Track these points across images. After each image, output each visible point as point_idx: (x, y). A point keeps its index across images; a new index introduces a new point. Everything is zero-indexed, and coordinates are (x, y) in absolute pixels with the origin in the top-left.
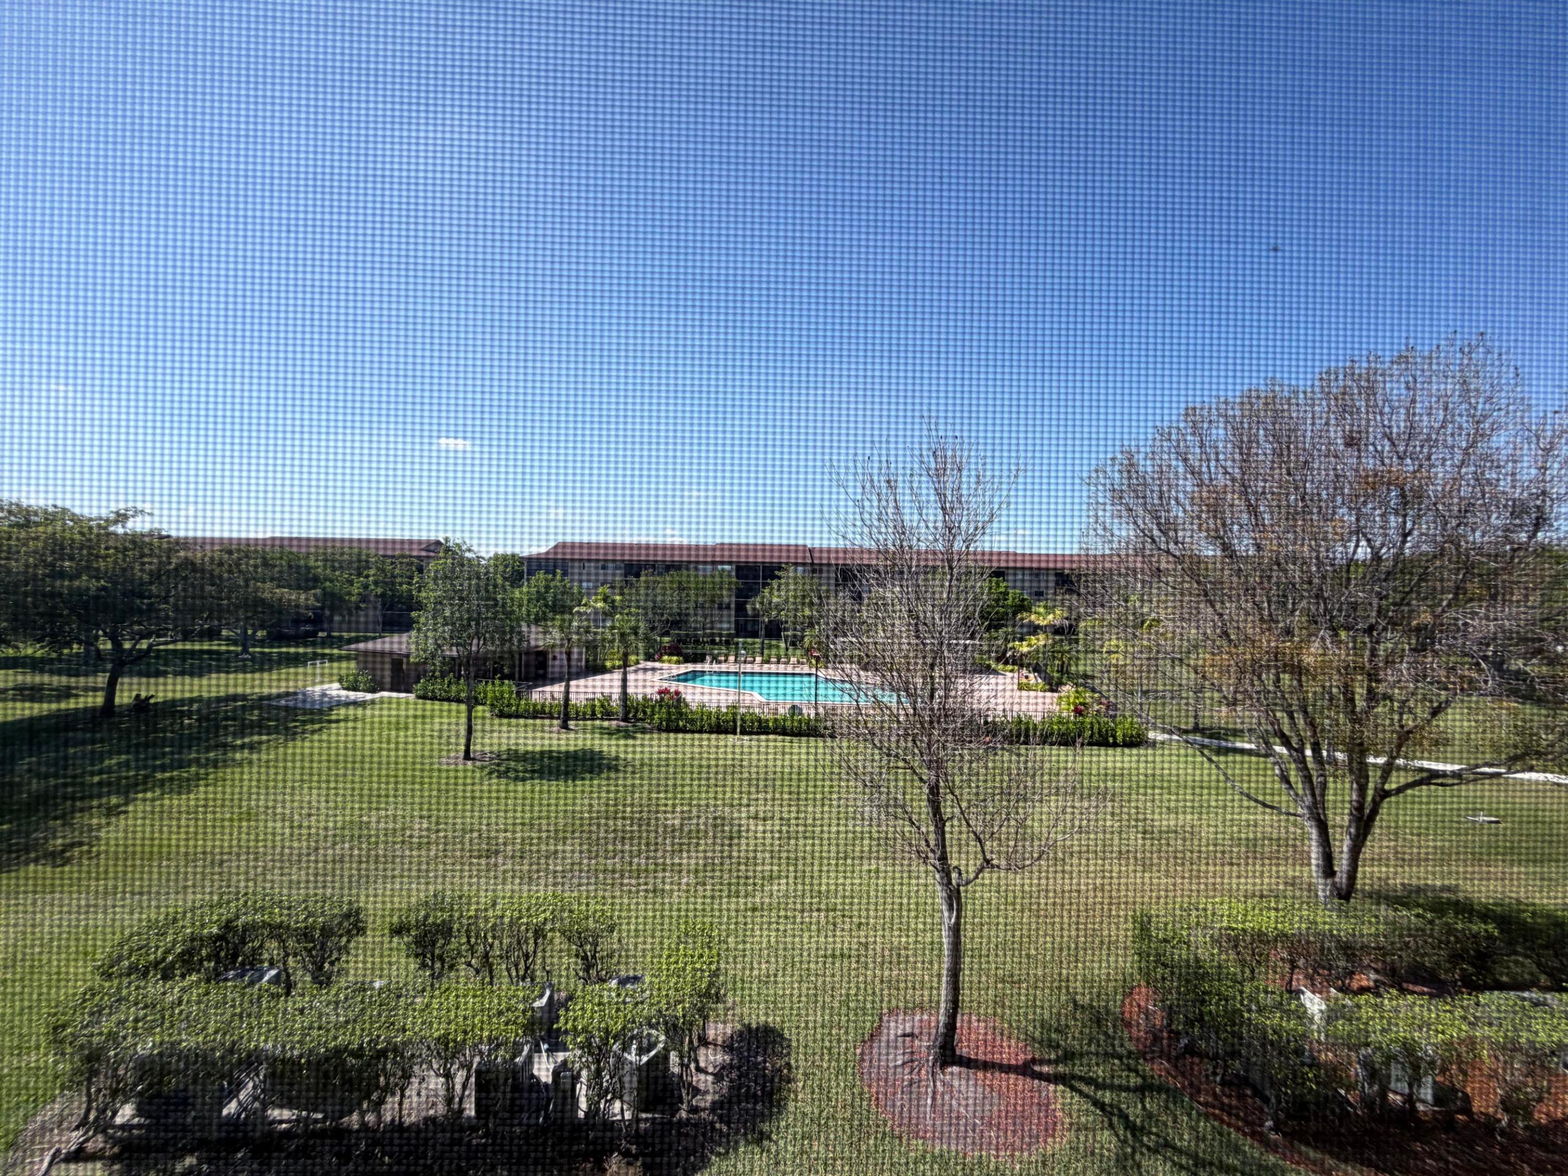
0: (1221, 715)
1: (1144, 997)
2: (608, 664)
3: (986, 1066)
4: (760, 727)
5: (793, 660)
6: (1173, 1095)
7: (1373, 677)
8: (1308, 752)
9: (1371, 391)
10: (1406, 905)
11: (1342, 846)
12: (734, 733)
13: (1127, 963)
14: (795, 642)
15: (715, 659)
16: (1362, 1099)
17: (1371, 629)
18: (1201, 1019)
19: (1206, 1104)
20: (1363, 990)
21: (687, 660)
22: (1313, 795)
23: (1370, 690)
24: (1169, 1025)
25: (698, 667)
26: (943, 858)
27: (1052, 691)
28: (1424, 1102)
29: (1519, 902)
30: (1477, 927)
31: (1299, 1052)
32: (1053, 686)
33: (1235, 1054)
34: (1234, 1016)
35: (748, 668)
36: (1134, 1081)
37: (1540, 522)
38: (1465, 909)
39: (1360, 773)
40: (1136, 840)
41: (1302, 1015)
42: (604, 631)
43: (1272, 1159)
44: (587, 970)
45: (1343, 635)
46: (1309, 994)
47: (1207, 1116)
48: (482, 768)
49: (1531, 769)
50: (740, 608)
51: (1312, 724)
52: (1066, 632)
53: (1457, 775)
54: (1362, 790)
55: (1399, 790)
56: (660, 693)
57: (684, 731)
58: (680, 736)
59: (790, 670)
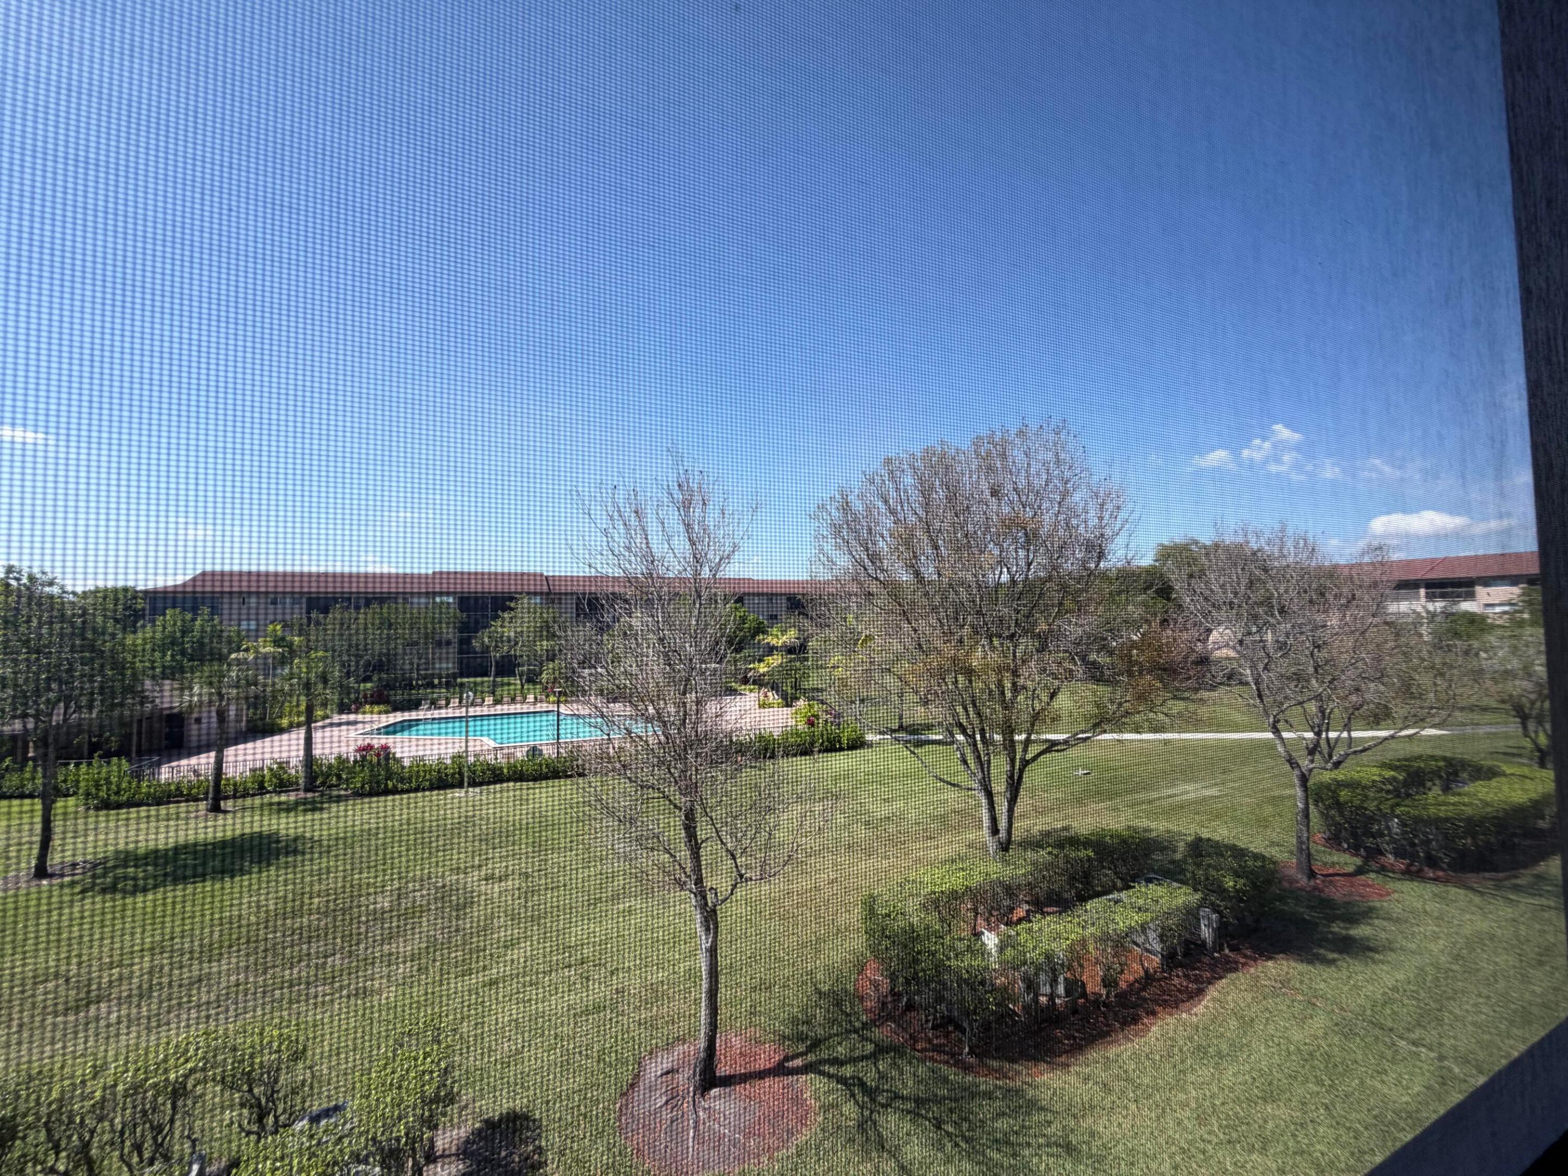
0: (918, 714)
1: (874, 973)
2: (285, 722)
3: (745, 1078)
4: (495, 775)
5: (531, 698)
6: (897, 1050)
7: (1015, 674)
8: (978, 737)
9: (1003, 456)
10: (1042, 847)
11: (1002, 807)
12: (461, 785)
13: (858, 942)
14: (532, 679)
15: (434, 704)
16: (1024, 1007)
17: (1012, 637)
18: (915, 977)
19: (923, 1050)
20: (1020, 921)
21: (395, 709)
22: (983, 771)
23: (1014, 684)
24: (892, 990)
25: (413, 715)
26: (699, 881)
27: (787, 706)
28: (1059, 997)
29: (1103, 830)
30: (1082, 854)
31: (982, 983)
32: (788, 701)
33: (940, 999)
34: (940, 967)
35: (478, 711)
36: (870, 1048)
37: (1101, 556)
38: (1075, 842)
39: (1010, 746)
40: (861, 832)
41: (983, 952)
42: (280, 680)
43: (969, 1078)
44: (260, 1119)
45: (996, 642)
46: (986, 932)
47: (923, 1061)
48: (72, 884)
49: (1105, 732)
50: (464, 643)
51: (979, 714)
52: (797, 650)
53: (1066, 742)
54: (1013, 761)
55: (1035, 758)
56: (360, 750)
57: (395, 791)
58: (390, 798)
59: (525, 708)
